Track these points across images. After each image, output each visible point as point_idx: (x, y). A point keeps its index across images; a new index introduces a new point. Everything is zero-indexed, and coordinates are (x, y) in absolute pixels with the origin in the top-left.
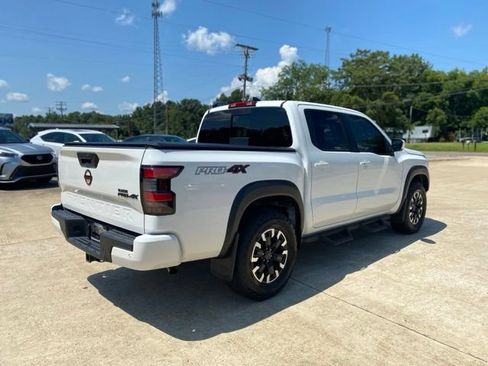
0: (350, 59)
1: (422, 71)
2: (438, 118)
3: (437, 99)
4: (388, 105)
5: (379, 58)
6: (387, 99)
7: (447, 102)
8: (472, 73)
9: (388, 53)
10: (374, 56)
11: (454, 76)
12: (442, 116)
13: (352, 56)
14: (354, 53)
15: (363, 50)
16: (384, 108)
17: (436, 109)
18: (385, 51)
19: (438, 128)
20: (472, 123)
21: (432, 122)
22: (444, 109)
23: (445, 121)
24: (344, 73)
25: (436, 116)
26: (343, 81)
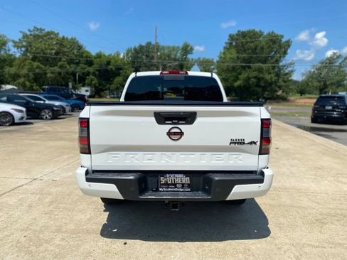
0: (28, 33)
1: (79, 50)
2: (93, 82)
3: (91, 69)
4: (63, 71)
5: (52, 36)
6: (61, 67)
7: (97, 72)
8: (109, 56)
9: (58, 34)
10: (49, 33)
11: (99, 56)
12: (95, 81)
13: (30, 31)
14: (32, 29)
15: (39, 27)
16: (60, 73)
17: (91, 76)
18: (56, 32)
19: (94, 89)
20: (113, 86)
21: (89, 85)
22: (95, 76)
23: (97, 85)
24: (24, 44)
25: (92, 80)
26: (23, 49)
